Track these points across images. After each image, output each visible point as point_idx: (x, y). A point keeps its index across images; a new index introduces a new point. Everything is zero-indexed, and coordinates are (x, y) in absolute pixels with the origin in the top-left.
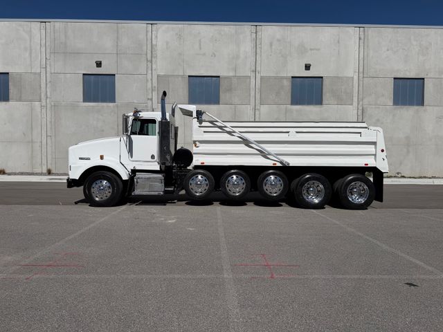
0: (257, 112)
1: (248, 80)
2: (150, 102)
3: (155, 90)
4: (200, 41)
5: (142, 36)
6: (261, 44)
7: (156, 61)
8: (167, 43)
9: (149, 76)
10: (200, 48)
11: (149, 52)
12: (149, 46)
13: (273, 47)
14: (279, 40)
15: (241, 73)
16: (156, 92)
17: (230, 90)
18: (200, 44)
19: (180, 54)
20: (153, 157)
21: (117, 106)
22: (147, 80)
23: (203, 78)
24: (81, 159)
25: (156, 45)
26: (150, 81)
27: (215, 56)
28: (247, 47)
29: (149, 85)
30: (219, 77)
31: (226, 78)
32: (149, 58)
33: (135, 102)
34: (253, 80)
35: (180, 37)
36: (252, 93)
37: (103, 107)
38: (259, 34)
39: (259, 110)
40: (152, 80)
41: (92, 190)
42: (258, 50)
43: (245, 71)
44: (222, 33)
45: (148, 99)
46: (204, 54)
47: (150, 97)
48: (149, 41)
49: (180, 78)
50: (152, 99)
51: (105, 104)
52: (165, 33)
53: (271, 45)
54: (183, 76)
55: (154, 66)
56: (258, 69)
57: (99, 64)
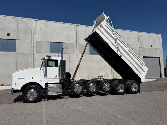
0: (78, 57)
1: (74, 45)
2: (32, 52)
3: (35, 47)
4: (55, 28)
5: (30, 25)
6: (78, 32)
7: (36, 35)
8: (41, 28)
9: (32, 41)
10: (55, 32)
11: (33, 31)
12: (33, 29)
13: (83, 34)
14: (84, 31)
15: (71, 42)
16: (36, 48)
17: (67, 48)
18: (55, 30)
19: (46, 33)
20: (56, 76)
21: (17, 54)
22: (32, 43)
23: (56, 43)
24: (19, 79)
25: (36, 29)
26: (33, 43)
27: (61, 35)
28: (73, 33)
29: (32, 45)
30: (63, 43)
31: (65, 43)
32: (33, 34)
33: (26, 52)
34: (76, 45)
35: (46, 26)
36: (76, 50)
37: (10, 53)
38: (77, 28)
39: (78, 56)
40: (34, 43)
41: (27, 95)
42: (77, 35)
43: (73, 41)
44: (64, 27)
45: (32, 51)
46: (56, 34)
47: (33, 50)
48: (33, 27)
49: (46, 43)
50: (33, 51)
51: (10, 52)
52: (40, 24)
53: (82, 33)
54: (48, 42)
55: (35, 37)
56: (77, 41)
57: (8, 35)
